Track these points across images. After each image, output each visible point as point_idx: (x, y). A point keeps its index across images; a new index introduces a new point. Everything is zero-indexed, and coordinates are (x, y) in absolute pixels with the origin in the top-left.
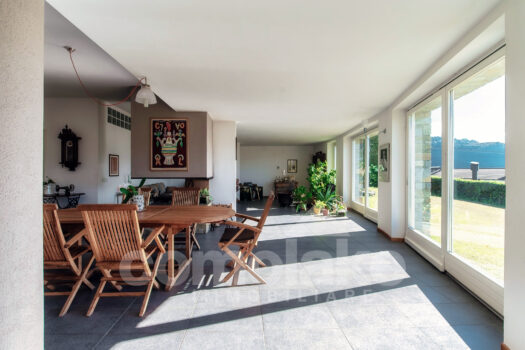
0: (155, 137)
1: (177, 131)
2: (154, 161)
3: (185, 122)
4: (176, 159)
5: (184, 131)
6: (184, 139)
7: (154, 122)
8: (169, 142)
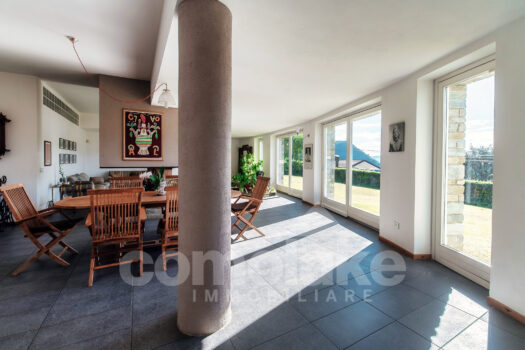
0: (128, 128)
1: (152, 124)
2: (127, 151)
3: (160, 116)
4: (150, 149)
5: (159, 124)
6: (159, 132)
7: (127, 114)
8: (144, 133)
